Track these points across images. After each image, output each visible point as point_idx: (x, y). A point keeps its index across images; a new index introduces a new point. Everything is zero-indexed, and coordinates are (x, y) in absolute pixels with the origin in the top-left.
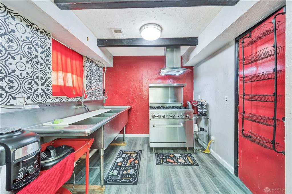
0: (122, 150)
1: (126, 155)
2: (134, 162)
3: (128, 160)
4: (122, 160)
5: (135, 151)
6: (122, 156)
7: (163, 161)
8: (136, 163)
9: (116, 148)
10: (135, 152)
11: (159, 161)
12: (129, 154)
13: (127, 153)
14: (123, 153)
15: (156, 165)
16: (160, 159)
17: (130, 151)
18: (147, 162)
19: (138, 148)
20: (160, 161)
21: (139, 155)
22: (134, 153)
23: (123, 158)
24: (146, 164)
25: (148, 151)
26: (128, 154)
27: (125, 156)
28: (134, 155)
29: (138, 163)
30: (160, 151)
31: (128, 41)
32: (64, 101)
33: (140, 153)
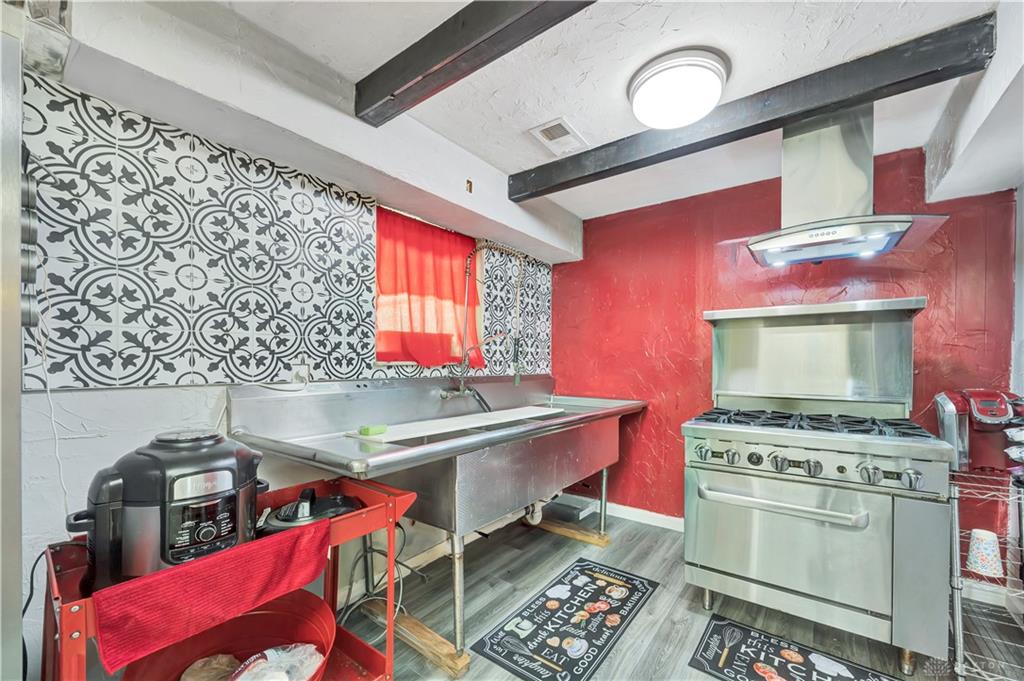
0: (585, 560)
1: (589, 580)
2: (605, 619)
3: (587, 601)
4: (569, 594)
5: (629, 581)
6: (575, 582)
7: (729, 663)
8: (609, 624)
9: (569, 547)
10: (626, 582)
11: (710, 655)
12: (603, 584)
13: (596, 575)
14: (582, 572)
15: (690, 664)
16: (722, 646)
17: (611, 571)
18: (655, 639)
19: (646, 571)
20: (718, 656)
21: (635, 598)
22: (621, 583)
23: (575, 590)
24: (647, 643)
25: (681, 596)
26: (598, 582)
27: (586, 585)
28: (618, 593)
29: (615, 629)
30: (736, 616)
31: (603, 153)
32: (410, 375)
33: (644, 594)
